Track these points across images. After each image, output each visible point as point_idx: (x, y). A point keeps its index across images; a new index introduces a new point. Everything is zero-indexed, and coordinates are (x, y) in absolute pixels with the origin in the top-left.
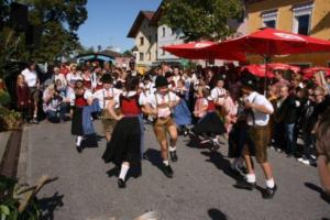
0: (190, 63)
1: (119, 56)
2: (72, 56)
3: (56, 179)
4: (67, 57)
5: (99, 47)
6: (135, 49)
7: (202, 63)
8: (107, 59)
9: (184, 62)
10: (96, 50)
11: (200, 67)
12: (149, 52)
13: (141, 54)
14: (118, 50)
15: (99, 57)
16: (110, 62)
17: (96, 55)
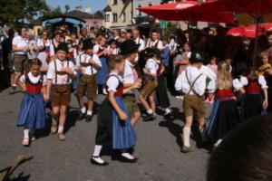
0: (169, 25)
1: (90, 17)
2: (35, 18)
3: (31, 158)
4: (29, 18)
5: (67, 7)
6: (108, 9)
7: (183, 26)
8: (76, 22)
9: (163, 24)
10: (63, 11)
11: (180, 30)
12: (123, 12)
13: (115, 15)
14: (88, 10)
15: (68, 20)
16: (81, 26)
17: (64, 17)
